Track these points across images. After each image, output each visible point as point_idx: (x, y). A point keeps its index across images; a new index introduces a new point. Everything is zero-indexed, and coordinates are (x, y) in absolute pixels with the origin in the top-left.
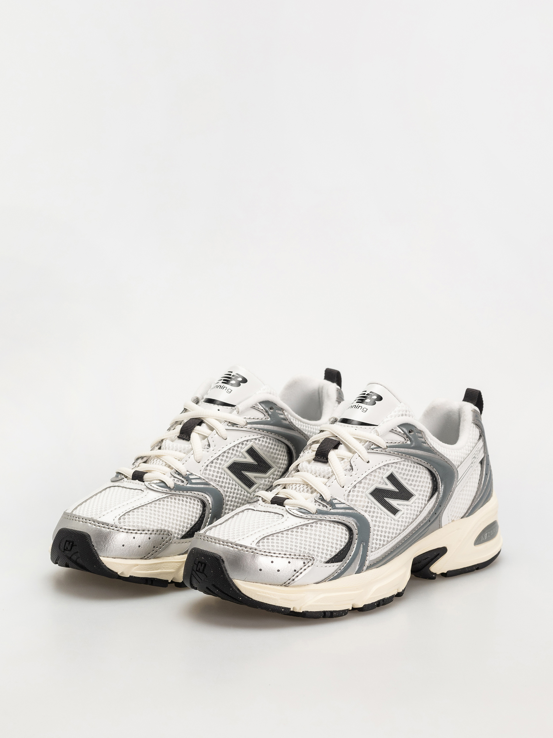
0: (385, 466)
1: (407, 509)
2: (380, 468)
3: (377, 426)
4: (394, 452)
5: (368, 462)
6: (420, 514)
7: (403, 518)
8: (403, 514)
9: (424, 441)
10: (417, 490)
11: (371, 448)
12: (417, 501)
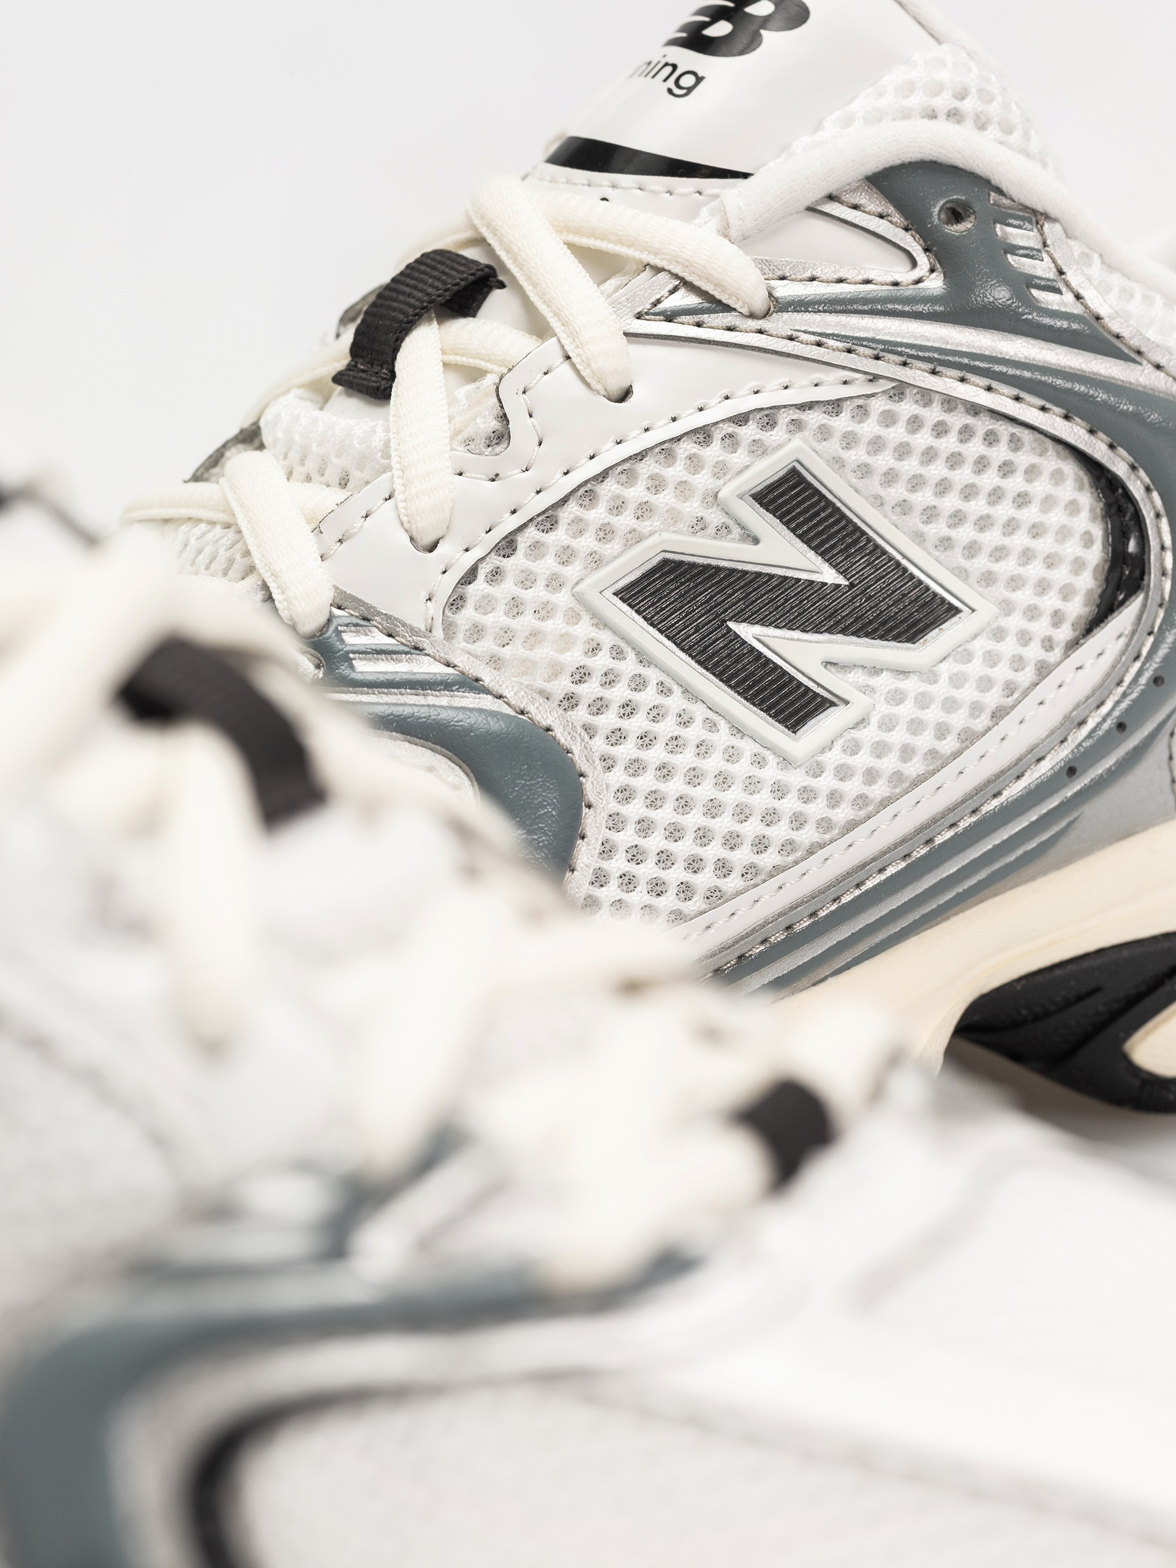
0: (741, 419)
1: (897, 697)
2: (703, 434)
3: (746, 176)
4: (818, 338)
5: (625, 395)
6: (989, 729)
7: (854, 748)
8: (861, 722)
9: (1052, 274)
10: (988, 579)
11: (661, 307)
12: (981, 645)
